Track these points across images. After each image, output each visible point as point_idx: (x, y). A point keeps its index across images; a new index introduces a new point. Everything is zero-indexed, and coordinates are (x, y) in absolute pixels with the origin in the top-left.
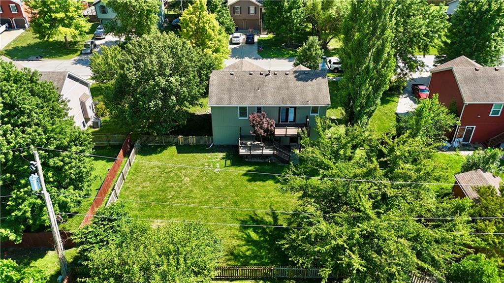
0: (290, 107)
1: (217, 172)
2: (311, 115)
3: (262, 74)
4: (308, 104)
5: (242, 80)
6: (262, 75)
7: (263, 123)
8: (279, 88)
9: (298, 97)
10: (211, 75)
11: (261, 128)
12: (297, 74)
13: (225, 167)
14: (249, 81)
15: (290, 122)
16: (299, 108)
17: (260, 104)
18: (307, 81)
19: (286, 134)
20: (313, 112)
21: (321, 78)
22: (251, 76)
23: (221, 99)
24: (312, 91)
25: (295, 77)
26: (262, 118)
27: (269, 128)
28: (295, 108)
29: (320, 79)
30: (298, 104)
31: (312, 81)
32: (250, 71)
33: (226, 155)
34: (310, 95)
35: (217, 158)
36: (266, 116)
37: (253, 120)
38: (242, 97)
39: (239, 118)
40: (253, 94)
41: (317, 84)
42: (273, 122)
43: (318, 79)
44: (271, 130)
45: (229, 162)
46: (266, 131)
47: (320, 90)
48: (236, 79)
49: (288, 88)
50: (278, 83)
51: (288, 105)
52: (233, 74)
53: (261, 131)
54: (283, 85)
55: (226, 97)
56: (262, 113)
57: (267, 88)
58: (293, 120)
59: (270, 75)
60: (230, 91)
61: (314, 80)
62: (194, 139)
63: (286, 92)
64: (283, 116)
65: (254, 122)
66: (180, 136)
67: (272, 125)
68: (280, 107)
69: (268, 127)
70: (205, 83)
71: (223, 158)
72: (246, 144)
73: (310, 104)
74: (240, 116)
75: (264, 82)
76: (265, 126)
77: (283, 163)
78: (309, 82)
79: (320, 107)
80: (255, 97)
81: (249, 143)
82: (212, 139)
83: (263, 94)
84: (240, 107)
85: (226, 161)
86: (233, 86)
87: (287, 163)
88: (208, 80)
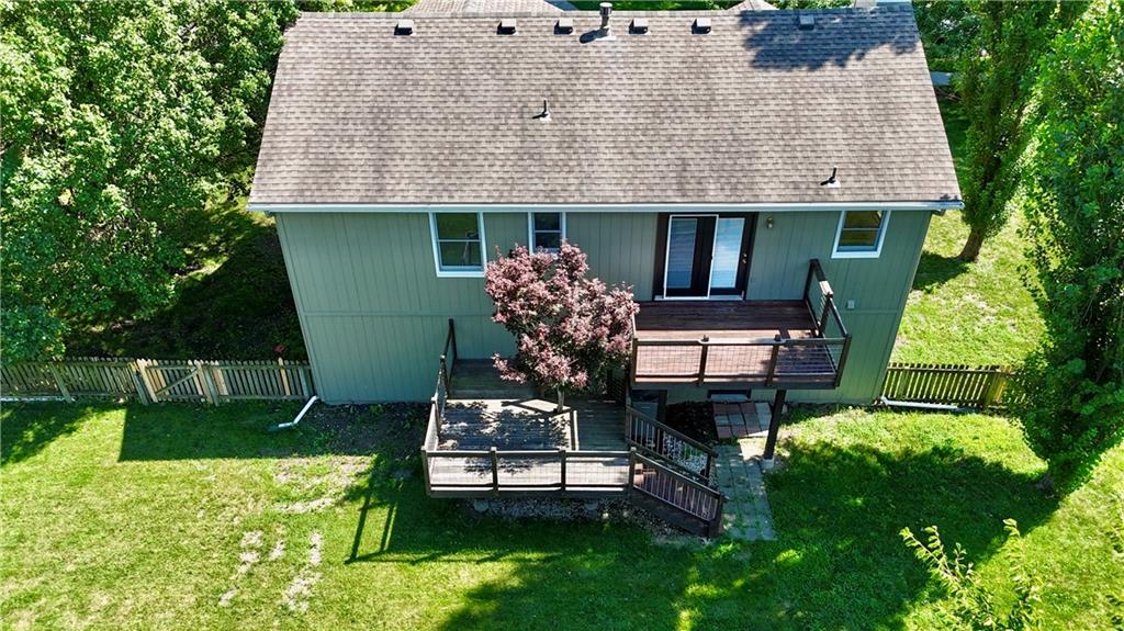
0: (723, 215)
1: (299, 598)
2: (836, 255)
3: (567, 31)
4: (828, 198)
5: (456, 64)
6: (563, 37)
7: (567, 313)
8: (661, 107)
9: (769, 159)
10: (290, 34)
11: (557, 337)
12: (759, 28)
13: (353, 558)
14: (492, 66)
15: (715, 291)
16: (773, 217)
17: (550, 195)
18: (816, 65)
19: (701, 375)
20: (848, 241)
21: (885, 48)
22: (505, 38)
23: (328, 168)
24: (848, 120)
25: (751, 42)
26: (563, 282)
27: (605, 344)
28: (751, 219)
29: (881, 54)
30: (770, 197)
31: (841, 63)
32: (499, 16)
33: (375, 474)
34: (837, 147)
35: (319, 494)
36: (584, 267)
37: (512, 294)
38: (450, 159)
39: (440, 274)
40: (513, 142)
41: (871, 81)
42: (626, 304)
43: (873, 54)
44: (615, 351)
45: (379, 519)
46: (586, 356)
47: (887, 113)
48: (421, 56)
49: (707, 106)
50: (654, 76)
51: (715, 199)
52: (406, 32)
53: (555, 360)
54: (680, 90)
55: (359, 155)
56: (567, 248)
57: (589, 107)
58: (732, 284)
59: (610, 37)
60: (381, 120)
61: (852, 63)
62: (219, 374)
63: (700, 123)
64: (679, 261)
65: (515, 306)
66: (142, 363)
67: (617, 327)
68: (663, 218)
69: (597, 338)
70: (250, 82)
71: (353, 494)
72: (474, 416)
73: (843, 197)
74: (446, 262)
75: (574, 71)
76: (580, 328)
77: (684, 531)
78: (830, 71)
79: (895, 213)
80: (523, 154)
81: (494, 406)
82: (309, 375)
83: (569, 142)
84: (439, 216)
85: (364, 510)
86: (402, 93)
87: (706, 533)
88: (271, 64)
